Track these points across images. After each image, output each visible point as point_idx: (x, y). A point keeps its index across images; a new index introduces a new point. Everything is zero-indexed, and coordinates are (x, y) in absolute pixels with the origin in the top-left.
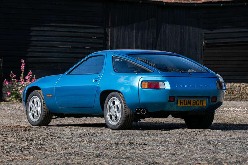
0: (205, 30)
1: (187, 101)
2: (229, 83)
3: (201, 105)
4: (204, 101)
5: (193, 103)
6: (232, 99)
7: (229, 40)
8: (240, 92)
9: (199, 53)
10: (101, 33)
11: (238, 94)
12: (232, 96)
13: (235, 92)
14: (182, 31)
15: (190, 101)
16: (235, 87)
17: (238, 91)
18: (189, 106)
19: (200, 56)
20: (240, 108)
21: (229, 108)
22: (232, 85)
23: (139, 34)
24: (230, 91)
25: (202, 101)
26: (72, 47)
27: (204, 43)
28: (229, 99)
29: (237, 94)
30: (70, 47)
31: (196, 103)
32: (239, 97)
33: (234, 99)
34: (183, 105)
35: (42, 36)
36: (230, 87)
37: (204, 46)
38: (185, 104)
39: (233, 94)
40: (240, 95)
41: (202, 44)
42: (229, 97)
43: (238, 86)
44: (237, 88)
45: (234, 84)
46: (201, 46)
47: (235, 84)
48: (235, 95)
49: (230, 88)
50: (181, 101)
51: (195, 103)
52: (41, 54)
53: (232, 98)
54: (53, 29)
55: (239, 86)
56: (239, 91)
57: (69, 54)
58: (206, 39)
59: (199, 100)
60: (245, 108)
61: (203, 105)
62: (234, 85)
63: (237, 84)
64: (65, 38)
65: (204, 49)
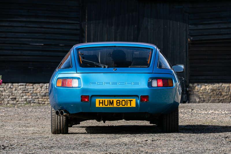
0: (190, 26)
1: (108, 100)
2: (217, 84)
3: (129, 106)
4: (132, 100)
5: (117, 103)
6: (220, 101)
7: (217, 37)
8: (228, 94)
9: (184, 51)
10: (77, 30)
11: (227, 95)
12: (220, 97)
13: (224, 94)
14: (166, 27)
15: (113, 101)
16: (224, 88)
17: (226, 92)
18: (112, 106)
19: (185, 55)
20: (220, 111)
21: (208, 111)
22: (220, 85)
23: (119, 30)
24: (218, 92)
25: (129, 101)
26: (44, 45)
27: (189, 40)
28: (217, 101)
29: (225, 95)
30: (43, 44)
31: (121, 103)
32: (228, 99)
33: (223, 101)
34: (103, 105)
35: (12, 32)
36: (218, 87)
37: (189, 44)
38: (106, 104)
39: (221, 95)
40: (229, 96)
41: (187, 41)
42: (217, 99)
43: (226, 86)
44: (226, 88)
45: (222, 84)
46: (186, 43)
47: (224, 85)
48: (224, 97)
49: (218, 89)
50: (99, 101)
51: (119, 103)
52: (10, 52)
53: (220, 99)
54: (23, 24)
55: (228, 87)
56: (228, 92)
57: (41, 52)
58: (191, 36)
59: (126, 100)
60: (226, 111)
61: (131, 105)
62: (222, 86)
63: (226, 84)
64: (37, 35)
65: (189, 47)
